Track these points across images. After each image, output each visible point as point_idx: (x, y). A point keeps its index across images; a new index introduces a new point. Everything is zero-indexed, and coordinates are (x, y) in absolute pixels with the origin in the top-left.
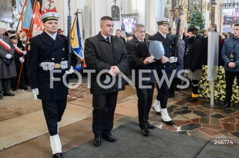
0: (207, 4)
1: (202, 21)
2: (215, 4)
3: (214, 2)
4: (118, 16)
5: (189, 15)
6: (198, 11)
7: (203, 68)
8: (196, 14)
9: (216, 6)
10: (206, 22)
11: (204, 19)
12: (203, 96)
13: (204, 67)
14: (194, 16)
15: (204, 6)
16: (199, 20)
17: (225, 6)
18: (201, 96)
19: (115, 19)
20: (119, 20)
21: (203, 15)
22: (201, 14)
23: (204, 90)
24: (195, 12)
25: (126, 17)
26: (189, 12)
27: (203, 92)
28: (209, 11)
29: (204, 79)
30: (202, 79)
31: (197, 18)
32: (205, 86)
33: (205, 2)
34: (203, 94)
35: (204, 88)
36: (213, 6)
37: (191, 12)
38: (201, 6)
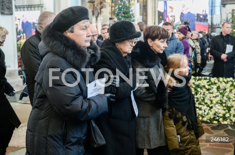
4: (10, 9)
5: (113, 8)
6: (124, 3)
8: (122, 8)
10: (136, 18)
11: (133, 14)
14: (120, 9)
16: (126, 15)
19: (6, 12)
20: (11, 14)
21: (132, 8)
22: (129, 8)
24: (121, 4)
25: (26, 9)
26: (113, 4)
28: (139, 3)
31: (124, 13)
37: (115, 5)
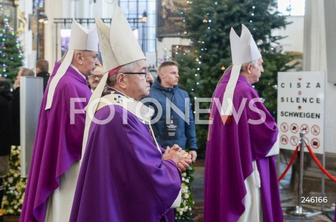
0: (27, 17)
1: (16, 52)
2: (45, 17)
3: (41, 13)
7: (13, 152)
9: (46, 22)
12: (16, 210)
13: (16, 149)
15: (21, 21)
17: (65, 23)
18: (11, 211)
23: (18, 198)
27: (15, 202)
29: (16, 175)
30: (12, 175)
32: (19, 188)
33: (23, 13)
34: (16, 207)
35: (16, 193)
36: (41, 21)
38: (14, 21)
